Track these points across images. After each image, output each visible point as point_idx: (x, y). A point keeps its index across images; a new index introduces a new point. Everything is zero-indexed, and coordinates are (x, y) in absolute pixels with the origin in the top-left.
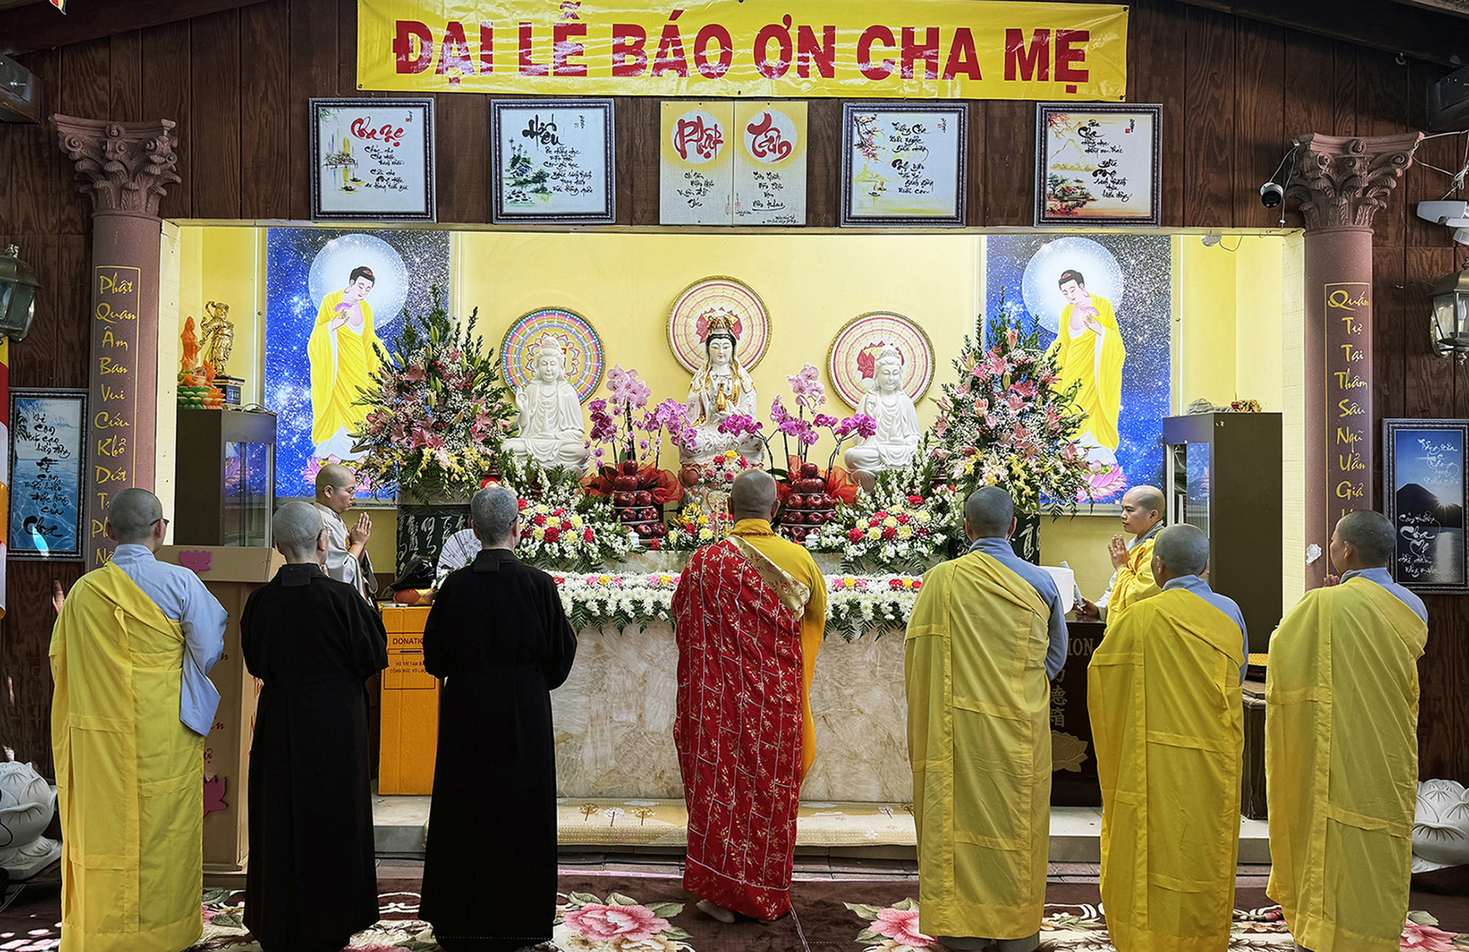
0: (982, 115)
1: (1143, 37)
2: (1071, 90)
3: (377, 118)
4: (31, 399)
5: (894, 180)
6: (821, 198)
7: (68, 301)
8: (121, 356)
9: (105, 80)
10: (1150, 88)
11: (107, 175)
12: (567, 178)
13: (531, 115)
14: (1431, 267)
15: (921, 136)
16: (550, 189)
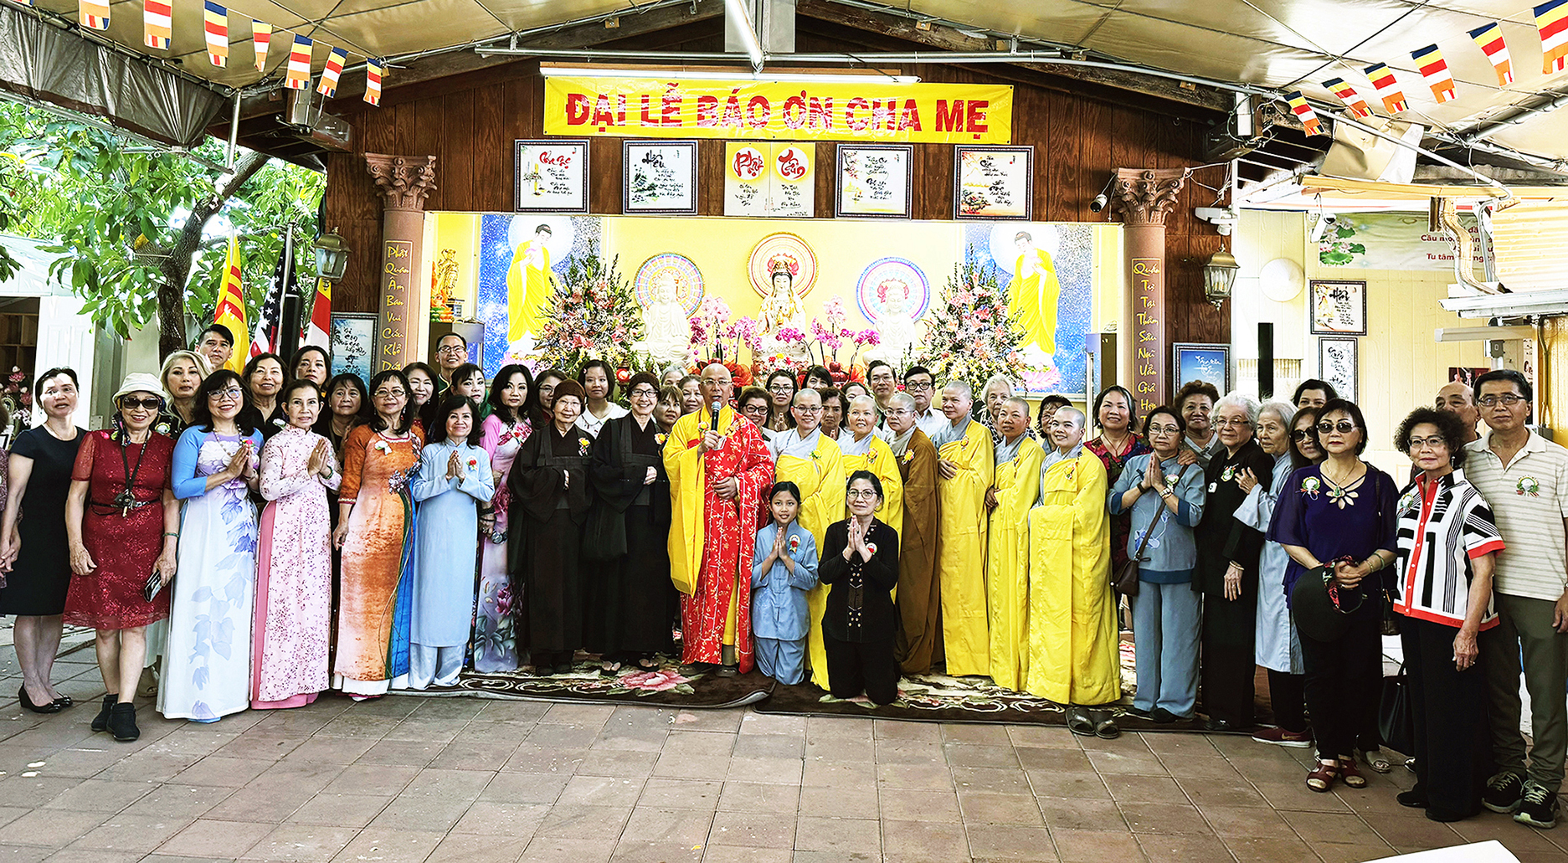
0: (922, 152)
1: (1022, 104)
2: (976, 137)
3: (555, 151)
4: (343, 319)
5: (868, 190)
6: (823, 201)
7: (367, 260)
8: (398, 294)
9: (393, 127)
10: (1027, 136)
11: (395, 188)
12: (668, 187)
13: (647, 149)
14: (1205, 248)
15: (884, 164)
16: (658, 194)
